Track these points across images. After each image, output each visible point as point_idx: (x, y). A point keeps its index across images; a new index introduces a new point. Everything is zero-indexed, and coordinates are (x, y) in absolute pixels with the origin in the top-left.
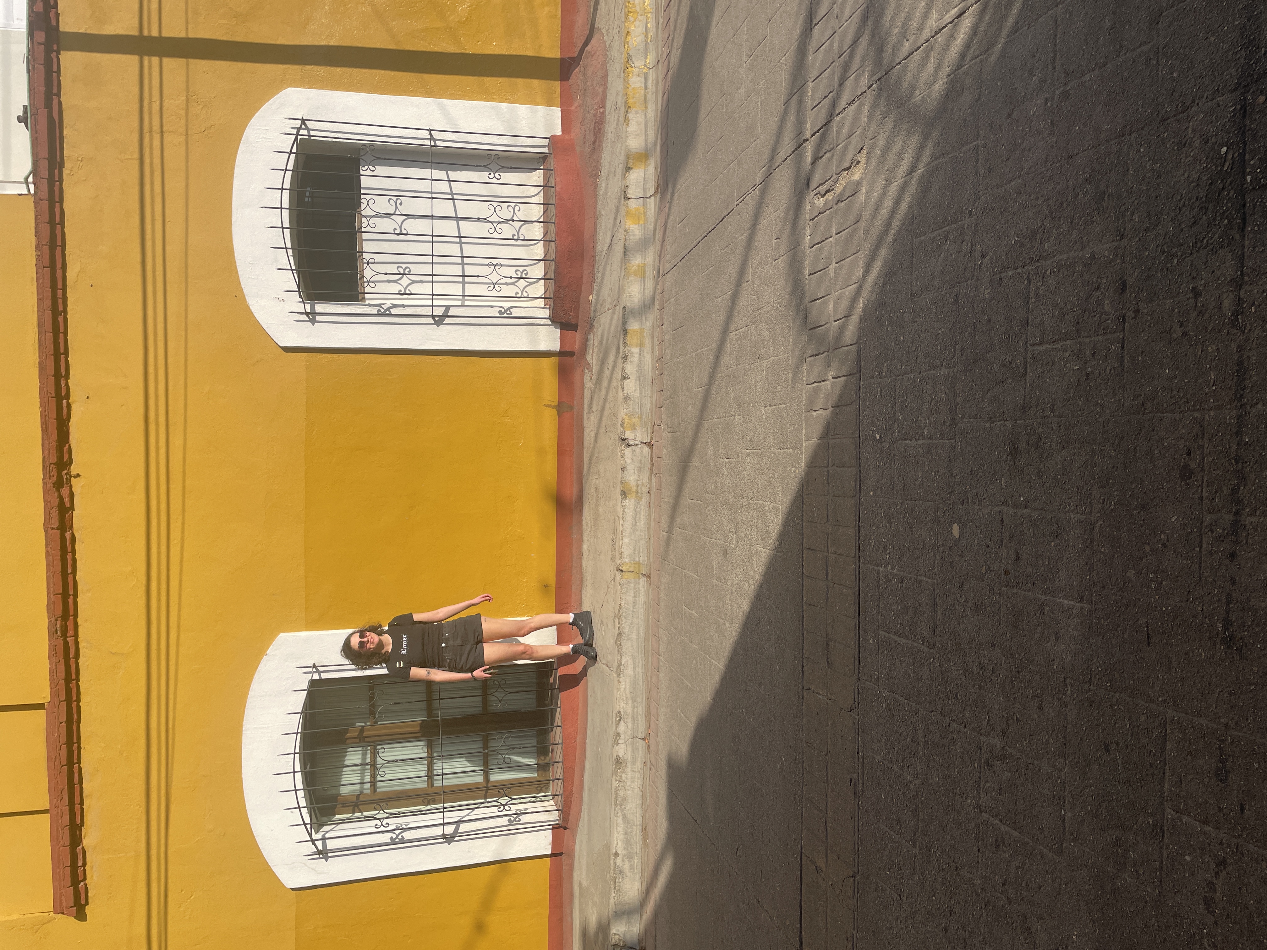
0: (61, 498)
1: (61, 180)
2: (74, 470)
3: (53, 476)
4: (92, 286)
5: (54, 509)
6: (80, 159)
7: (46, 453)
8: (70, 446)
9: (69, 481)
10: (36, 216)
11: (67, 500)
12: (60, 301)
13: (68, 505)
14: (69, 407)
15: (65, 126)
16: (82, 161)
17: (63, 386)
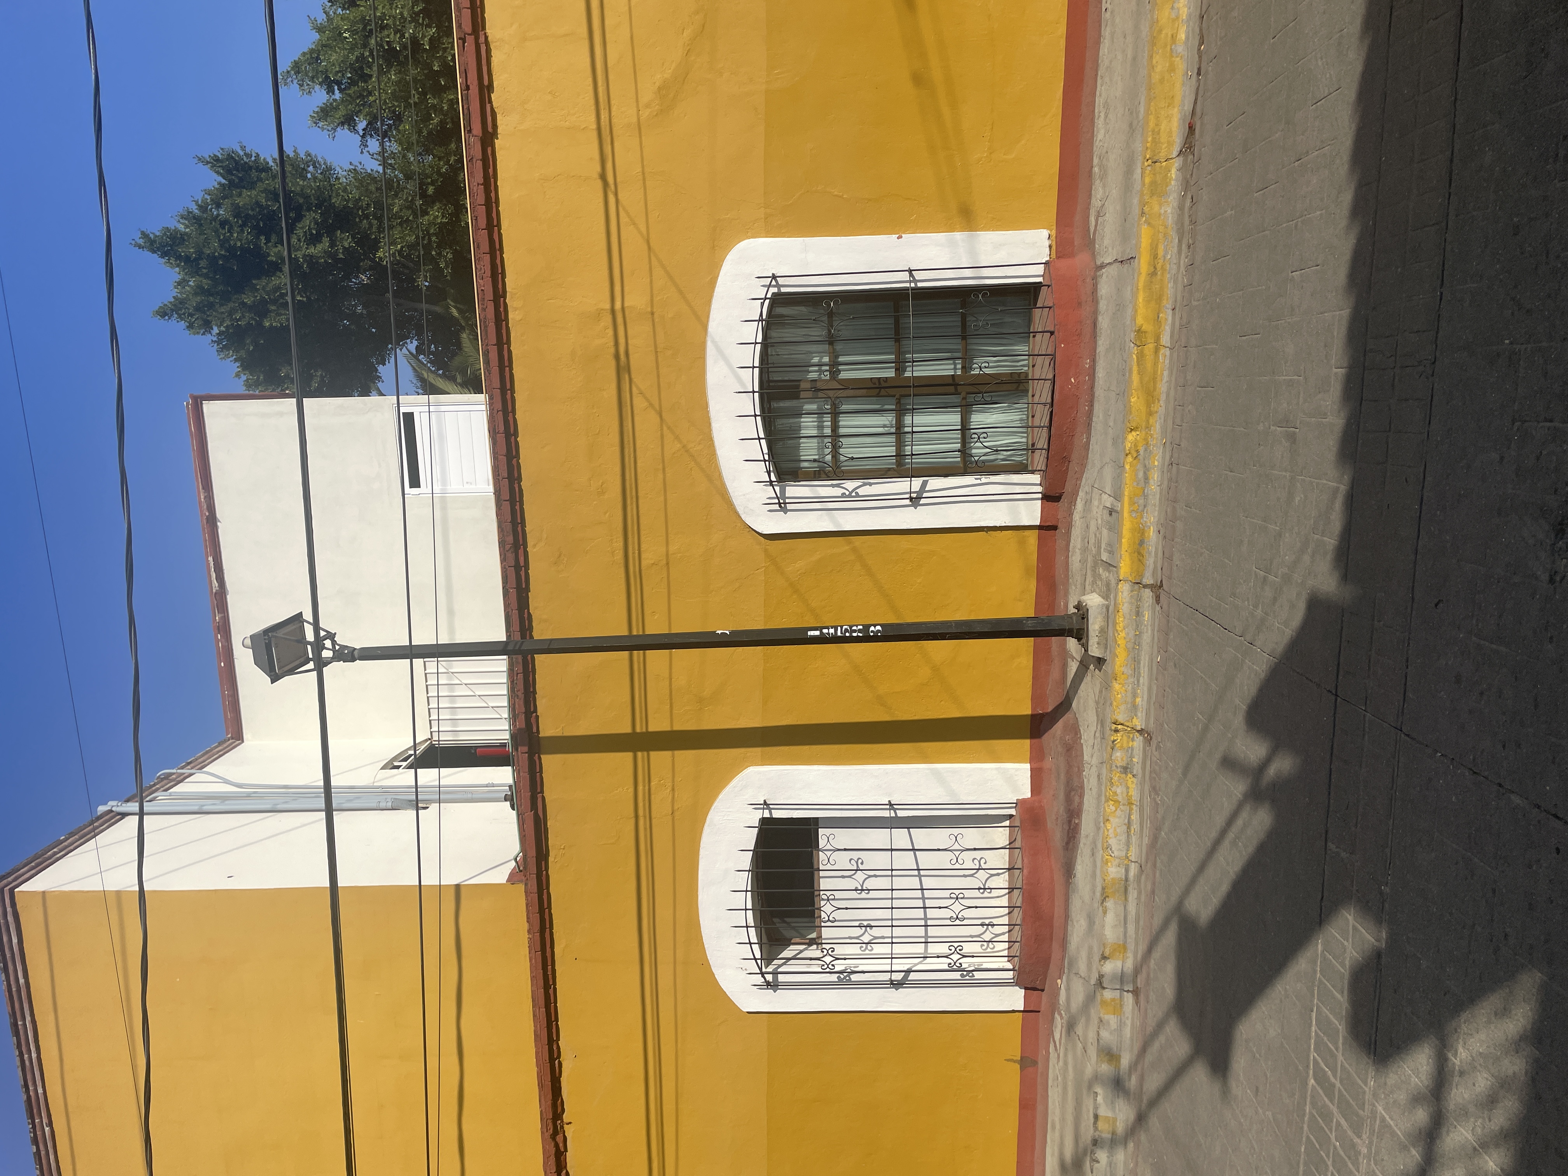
0: (557, 1145)
1: (547, 869)
2: (566, 1117)
3: (550, 1129)
4: (576, 959)
5: (551, 1157)
6: (562, 847)
7: (543, 1107)
8: (562, 1099)
9: (562, 1127)
10: (527, 905)
11: (561, 1145)
12: (550, 977)
13: (562, 1150)
14: (560, 1064)
15: (548, 818)
16: (564, 849)
17: (555, 1049)
